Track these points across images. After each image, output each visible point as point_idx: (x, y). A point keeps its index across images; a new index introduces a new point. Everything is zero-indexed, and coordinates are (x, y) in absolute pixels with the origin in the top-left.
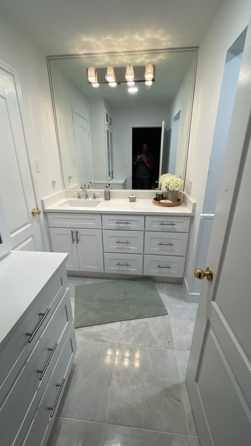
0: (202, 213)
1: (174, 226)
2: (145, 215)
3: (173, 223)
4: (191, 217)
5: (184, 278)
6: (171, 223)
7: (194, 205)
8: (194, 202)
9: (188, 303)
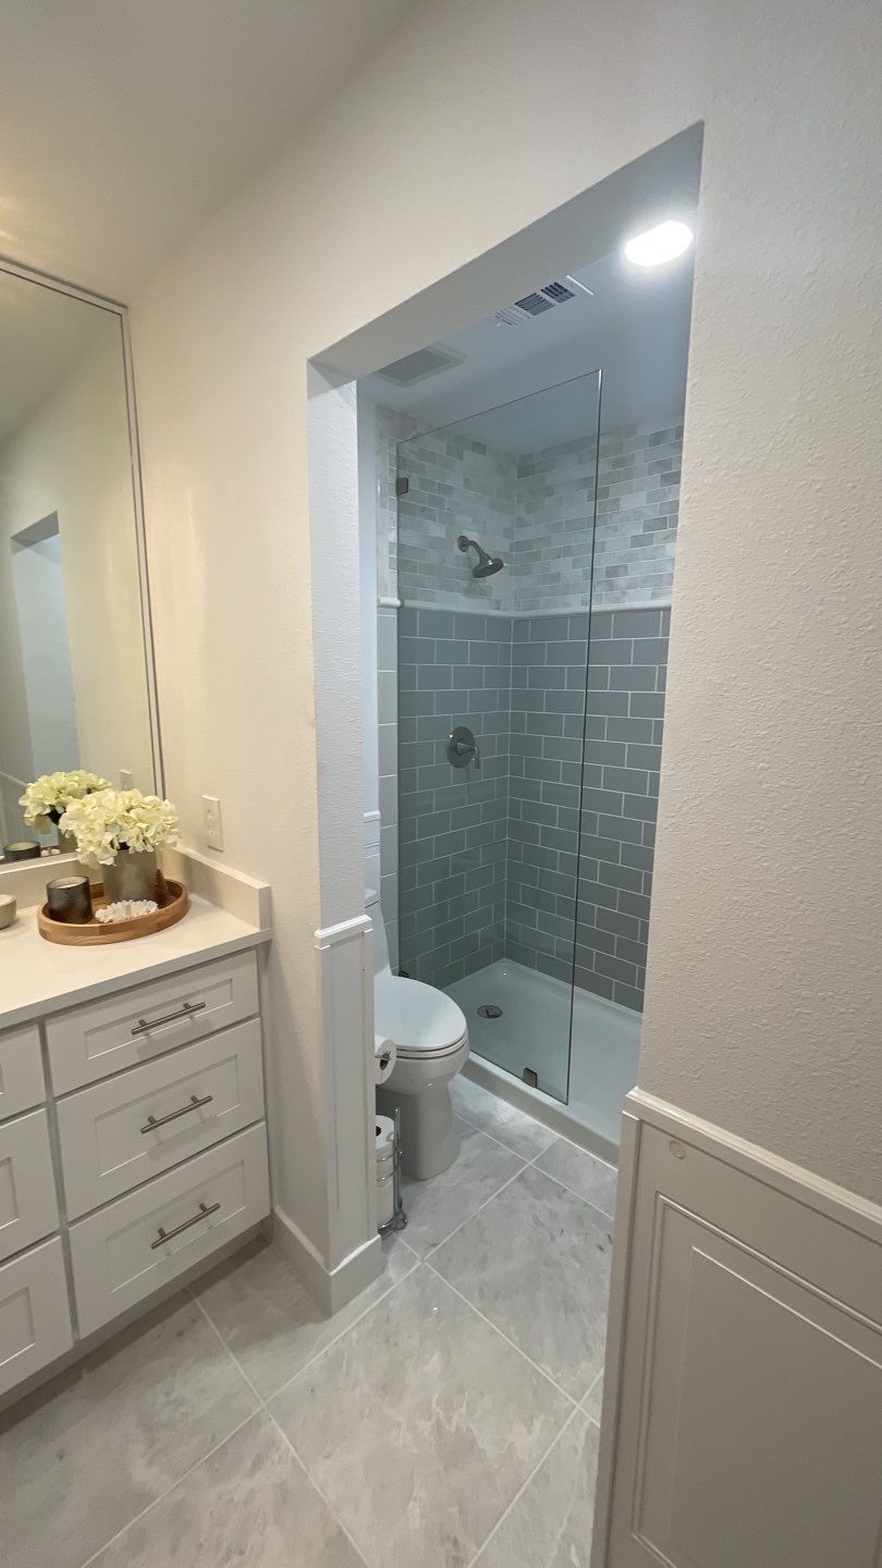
0: (323, 928)
1: (198, 1015)
2: (39, 1020)
3: (193, 1002)
4: (262, 951)
5: (279, 1211)
6: (179, 1007)
7: (266, 896)
8: (260, 884)
9: (333, 1319)
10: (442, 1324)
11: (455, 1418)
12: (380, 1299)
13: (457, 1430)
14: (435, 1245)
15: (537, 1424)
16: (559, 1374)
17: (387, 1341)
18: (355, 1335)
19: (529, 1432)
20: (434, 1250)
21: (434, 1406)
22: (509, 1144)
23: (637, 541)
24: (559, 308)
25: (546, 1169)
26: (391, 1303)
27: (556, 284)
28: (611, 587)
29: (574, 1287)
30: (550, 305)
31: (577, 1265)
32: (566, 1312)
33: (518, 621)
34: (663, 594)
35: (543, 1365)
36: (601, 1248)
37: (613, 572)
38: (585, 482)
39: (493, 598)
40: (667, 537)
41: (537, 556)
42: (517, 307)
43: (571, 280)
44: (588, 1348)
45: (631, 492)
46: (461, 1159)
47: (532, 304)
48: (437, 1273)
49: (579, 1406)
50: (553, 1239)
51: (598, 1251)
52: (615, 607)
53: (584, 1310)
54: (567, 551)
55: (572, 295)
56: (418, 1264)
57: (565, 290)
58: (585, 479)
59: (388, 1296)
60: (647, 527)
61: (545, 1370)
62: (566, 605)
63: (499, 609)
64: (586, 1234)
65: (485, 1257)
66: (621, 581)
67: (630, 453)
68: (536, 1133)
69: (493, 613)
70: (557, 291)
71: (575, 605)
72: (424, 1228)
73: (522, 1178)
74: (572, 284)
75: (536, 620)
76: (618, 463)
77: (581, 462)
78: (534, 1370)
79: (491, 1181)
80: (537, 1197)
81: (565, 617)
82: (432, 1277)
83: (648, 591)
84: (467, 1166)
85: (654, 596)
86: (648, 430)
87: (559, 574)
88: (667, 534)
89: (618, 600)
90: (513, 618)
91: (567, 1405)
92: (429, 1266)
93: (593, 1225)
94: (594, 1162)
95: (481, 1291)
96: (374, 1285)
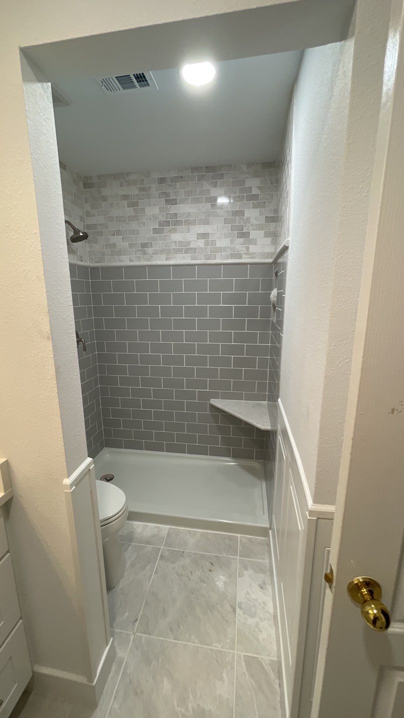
0: (69, 476)
7: (5, 467)
9: (99, 706)
10: (160, 660)
11: (190, 705)
12: (121, 673)
13: (193, 710)
14: (136, 620)
15: (225, 675)
16: (222, 643)
17: (136, 694)
18: (116, 706)
19: (223, 682)
20: (137, 624)
21: (177, 708)
22: (148, 543)
23: (156, 231)
24: (138, 90)
25: (170, 546)
26: (128, 671)
27: (143, 74)
28: (145, 253)
29: (209, 596)
30: (135, 87)
31: (205, 585)
32: (210, 610)
33: (94, 269)
34: (171, 258)
35: (214, 644)
36: (210, 570)
37: (144, 245)
38: (126, 197)
39: (78, 254)
40: (170, 231)
41: (101, 234)
42: (115, 80)
43: (150, 75)
44: (227, 621)
45: (151, 206)
46: (128, 565)
47: (124, 81)
48: (144, 635)
49: (236, 652)
50: (190, 579)
51: (210, 573)
52: (148, 263)
53: (217, 604)
54: (118, 233)
55: (148, 85)
56: (132, 637)
57: (146, 81)
58: (124, 195)
59: (124, 668)
60: (160, 224)
61: (217, 646)
62: (121, 261)
63: (82, 261)
64: (202, 568)
65: (164, 609)
66: (150, 250)
67: (148, 186)
68: (158, 531)
69: (80, 263)
70: (141, 78)
71: (125, 261)
72: (127, 614)
73: (162, 556)
74: (151, 79)
75: (103, 268)
76: (142, 189)
77: (121, 186)
78: (211, 649)
79: (147, 568)
80: (173, 562)
81: (120, 268)
82: (143, 640)
83: (164, 256)
84: (132, 566)
85: (167, 259)
86: (156, 175)
87: (115, 244)
88: (170, 229)
89: (149, 260)
90: (89, 267)
91: (232, 654)
92: (139, 634)
93: (203, 562)
94: (189, 532)
95: (171, 630)
96: (113, 668)
